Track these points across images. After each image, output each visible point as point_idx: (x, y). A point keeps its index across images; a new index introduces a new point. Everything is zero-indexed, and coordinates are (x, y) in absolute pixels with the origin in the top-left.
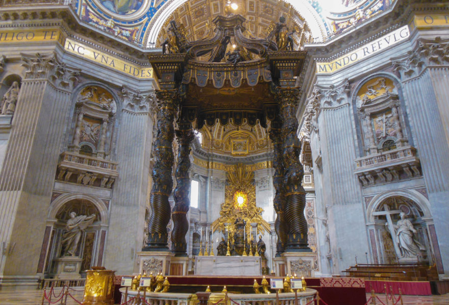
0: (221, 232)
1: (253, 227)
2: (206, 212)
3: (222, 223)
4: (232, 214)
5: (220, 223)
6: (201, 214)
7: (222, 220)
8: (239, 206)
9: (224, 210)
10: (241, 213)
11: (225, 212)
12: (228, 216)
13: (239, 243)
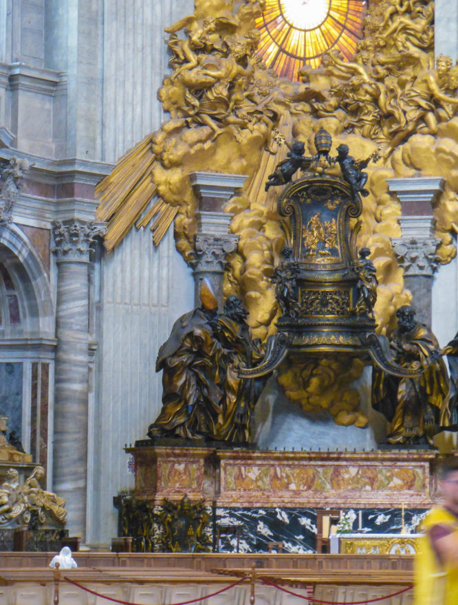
0: (168, 245)
1: (408, 209)
2: (53, 87)
3: (175, 176)
4: (246, 107)
5: (160, 174)
6: (24, 98)
7: (176, 151)
8: (295, 41)
9: (194, 76)
10: (312, 97)
11: (199, 90)
12: (222, 122)
13: (312, 328)
